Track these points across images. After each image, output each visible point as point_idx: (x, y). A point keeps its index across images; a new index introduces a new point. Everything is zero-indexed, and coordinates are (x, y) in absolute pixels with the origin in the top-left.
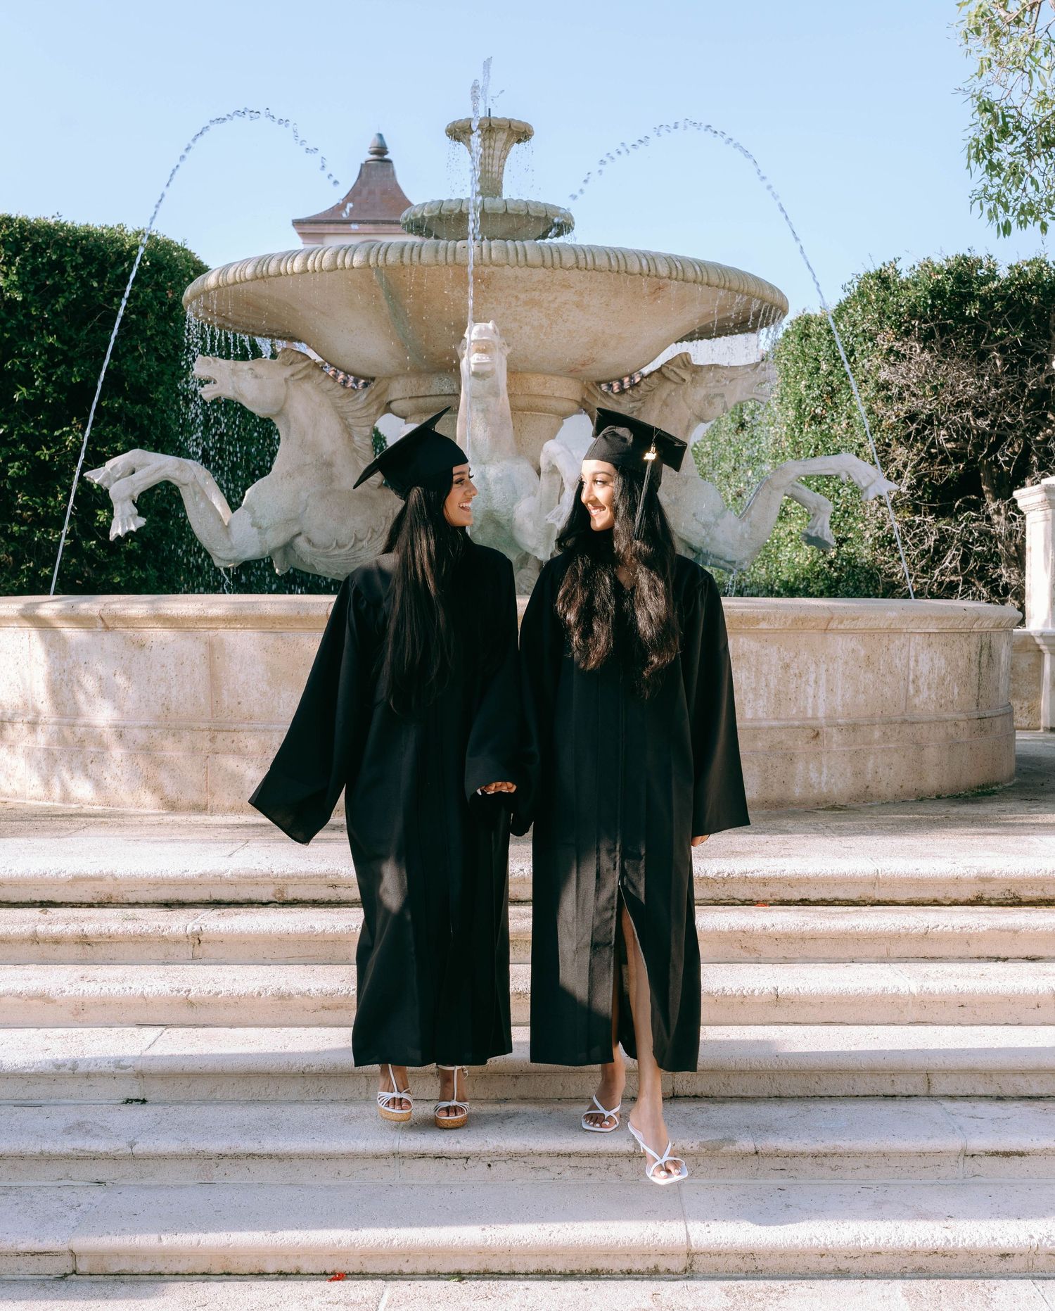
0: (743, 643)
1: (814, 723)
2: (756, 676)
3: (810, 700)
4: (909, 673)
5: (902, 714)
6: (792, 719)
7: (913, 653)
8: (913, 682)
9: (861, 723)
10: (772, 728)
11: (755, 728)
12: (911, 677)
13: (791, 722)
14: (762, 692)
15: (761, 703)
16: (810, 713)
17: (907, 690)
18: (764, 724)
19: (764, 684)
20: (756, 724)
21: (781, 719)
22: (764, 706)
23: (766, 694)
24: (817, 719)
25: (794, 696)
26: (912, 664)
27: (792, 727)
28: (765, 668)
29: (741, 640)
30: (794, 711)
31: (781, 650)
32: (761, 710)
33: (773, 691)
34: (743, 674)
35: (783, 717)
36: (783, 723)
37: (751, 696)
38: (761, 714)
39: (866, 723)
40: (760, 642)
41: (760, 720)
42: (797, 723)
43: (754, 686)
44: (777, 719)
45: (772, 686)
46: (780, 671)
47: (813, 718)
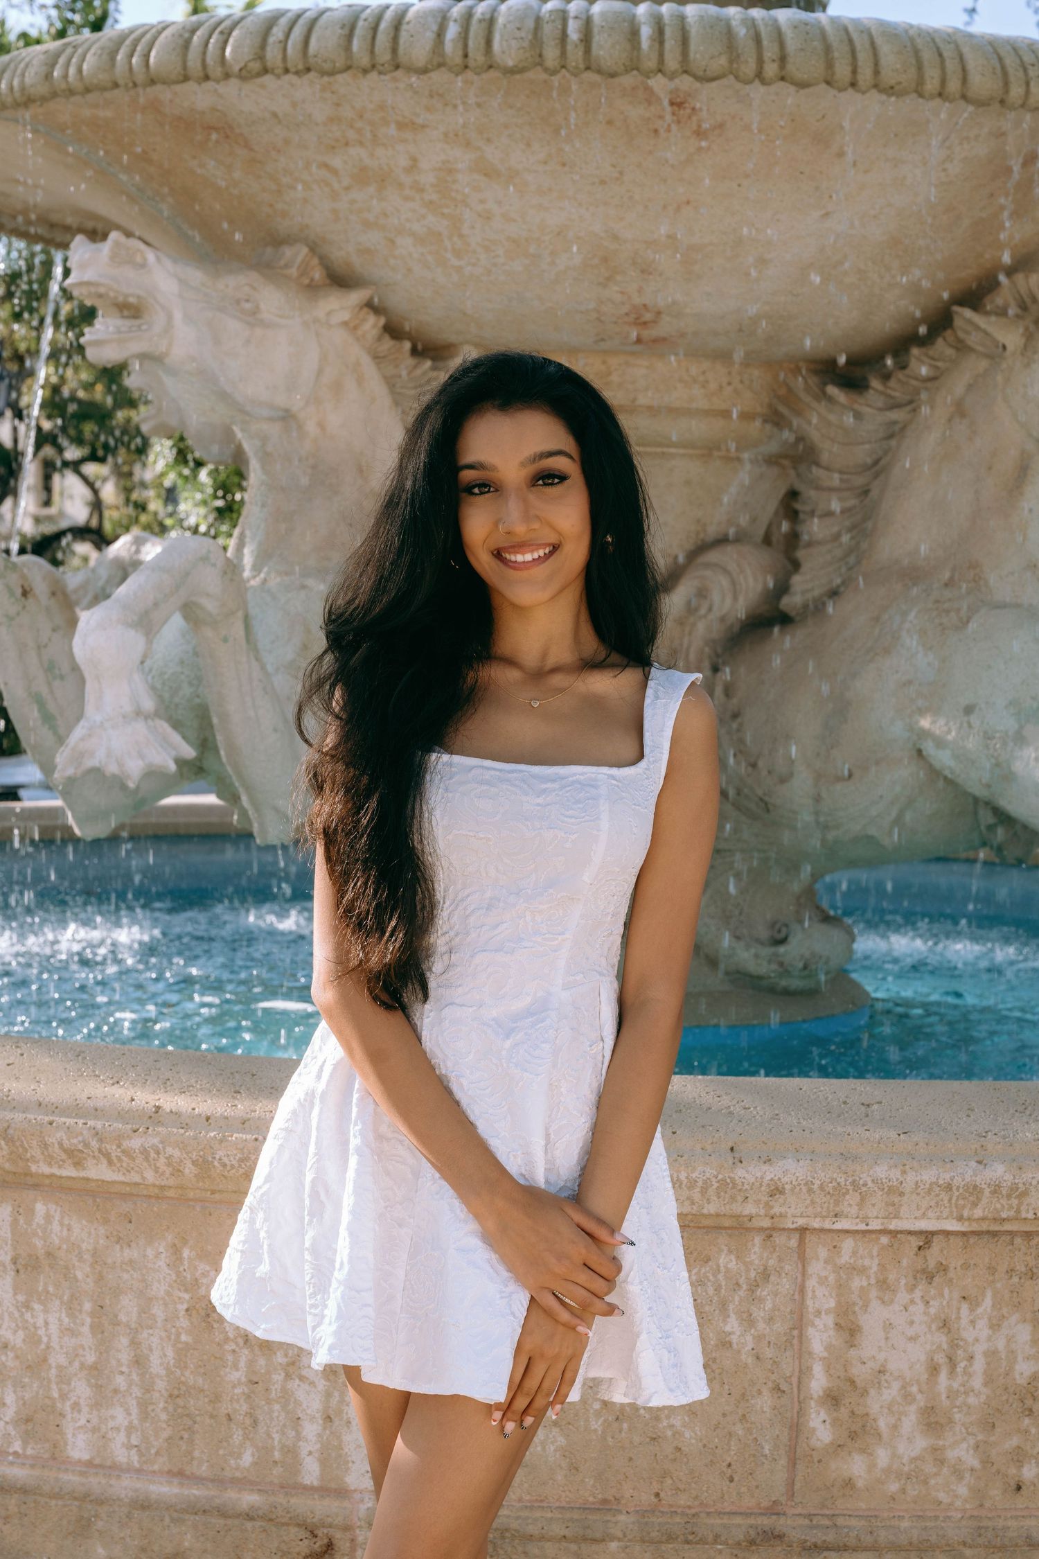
0: (48, 1218)
1: (321, 1508)
2: (97, 1329)
3: (311, 1430)
4: (804, 1374)
5: (774, 1510)
6: (241, 1483)
7: (821, 1299)
8: (832, 1399)
9: (532, 1529)
10: (143, 1504)
11: (85, 1497)
12: (818, 1382)
13: (231, 1494)
14: (120, 1381)
15: (119, 1416)
16: (311, 1472)
17: (797, 1428)
18: (125, 1487)
19: (125, 1356)
20: (95, 1482)
21: (199, 1480)
22: (130, 1429)
23: (137, 1392)
24: (342, 1493)
25: (245, 1407)
26: (820, 1337)
27: (223, 1513)
28: (128, 1308)
29: (40, 1208)
30: (247, 1459)
31: (186, 1253)
32: (121, 1438)
33: (161, 1385)
34: (52, 1319)
35: (204, 1470)
36: (196, 1492)
37: (82, 1390)
38: (120, 1453)
39: (558, 1530)
40: (106, 1221)
41: (114, 1469)
42: (250, 1499)
43: (90, 1358)
44: (180, 1474)
45: (156, 1364)
46: (184, 1322)
47: (323, 1491)
